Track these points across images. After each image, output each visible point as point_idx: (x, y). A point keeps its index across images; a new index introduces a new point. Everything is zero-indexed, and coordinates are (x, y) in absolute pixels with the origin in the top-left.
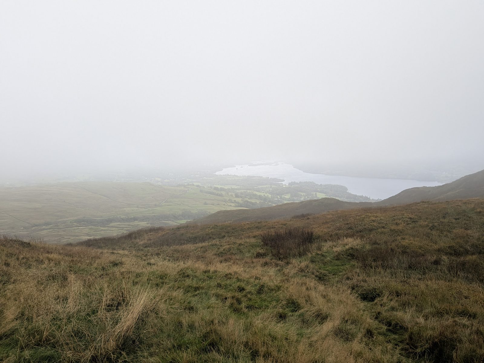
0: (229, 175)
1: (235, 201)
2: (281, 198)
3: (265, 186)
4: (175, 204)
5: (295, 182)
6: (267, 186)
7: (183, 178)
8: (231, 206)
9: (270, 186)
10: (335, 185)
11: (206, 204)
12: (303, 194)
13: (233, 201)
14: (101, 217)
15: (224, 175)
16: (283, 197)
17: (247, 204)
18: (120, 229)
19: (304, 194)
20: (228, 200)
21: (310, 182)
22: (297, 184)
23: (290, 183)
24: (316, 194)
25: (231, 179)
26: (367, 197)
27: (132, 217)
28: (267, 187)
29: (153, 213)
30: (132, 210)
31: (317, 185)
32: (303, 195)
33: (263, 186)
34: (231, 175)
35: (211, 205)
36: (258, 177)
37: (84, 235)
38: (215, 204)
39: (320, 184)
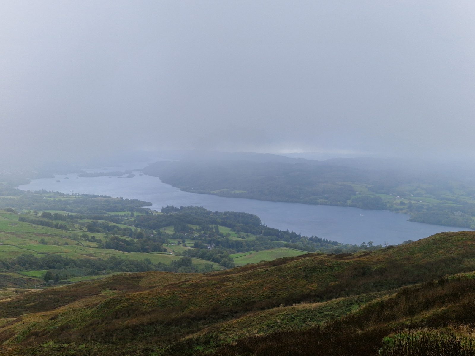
0: (47, 193)
1: (93, 237)
2: (159, 234)
3: (121, 213)
6: (126, 213)
8: (90, 247)
9: (130, 213)
10: (240, 213)
11: (43, 242)
12: (195, 227)
13: (90, 239)
15: (36, 192)
16: (162, 232)
17: (118, 243)
19: (198, 227)
20: (81, 237)
21: (198, 208)
22: (176, 209)
23: (165, 208)
24: (217, 228)
25: (52, 199)
26: (295, 233)
31: (210, 212)
32: (194, 229)
33: (117, 213)
34: (50, 192)
35: (53, 244)
36: (102, 196)
38: (60, 244)
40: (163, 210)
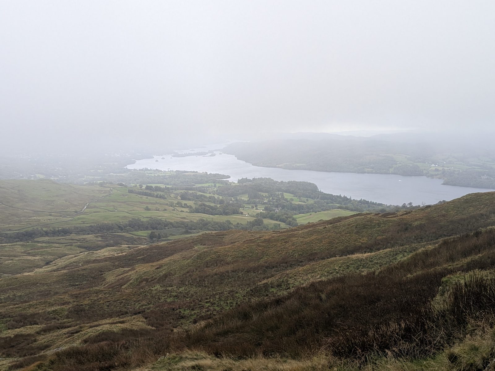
0: (149, 170)
1: (185, 204)
2: (237, 200)
3: (207, 185)
4: (105, 210)
5: (246, 178)
6: (210, 184)
7: (79, 175)
8: (183, 212)
9: (213, 184)
10: (301, 182)
11: (147, 209)
12: (264, 194)
13: (183, 205)
14: (10, 230)
15: (140, 170)
16: (239, 199)
17: (205, 209)
18: (68, 245)
19: (267, 194)
20: (176, 204)
21: (267, 178)
22: (250, 181)
23: (241, 180)
24: (282, 195)
25: (153, 175)
26: (346, 197)
27: (60, 229)
28: (209, 186)
29: (84, 223)
30: (49, 220)
31: (276, 182)
32: (264, 196)
33: (203, 185)
34: (151, 170)
36: (191, 172)
37: (23, 254)
38: (160, 210)
39: (280, 182)
40: (239, 181)
